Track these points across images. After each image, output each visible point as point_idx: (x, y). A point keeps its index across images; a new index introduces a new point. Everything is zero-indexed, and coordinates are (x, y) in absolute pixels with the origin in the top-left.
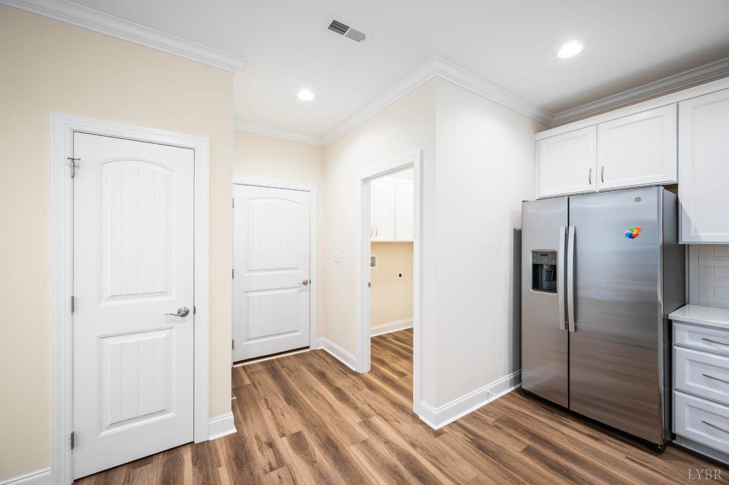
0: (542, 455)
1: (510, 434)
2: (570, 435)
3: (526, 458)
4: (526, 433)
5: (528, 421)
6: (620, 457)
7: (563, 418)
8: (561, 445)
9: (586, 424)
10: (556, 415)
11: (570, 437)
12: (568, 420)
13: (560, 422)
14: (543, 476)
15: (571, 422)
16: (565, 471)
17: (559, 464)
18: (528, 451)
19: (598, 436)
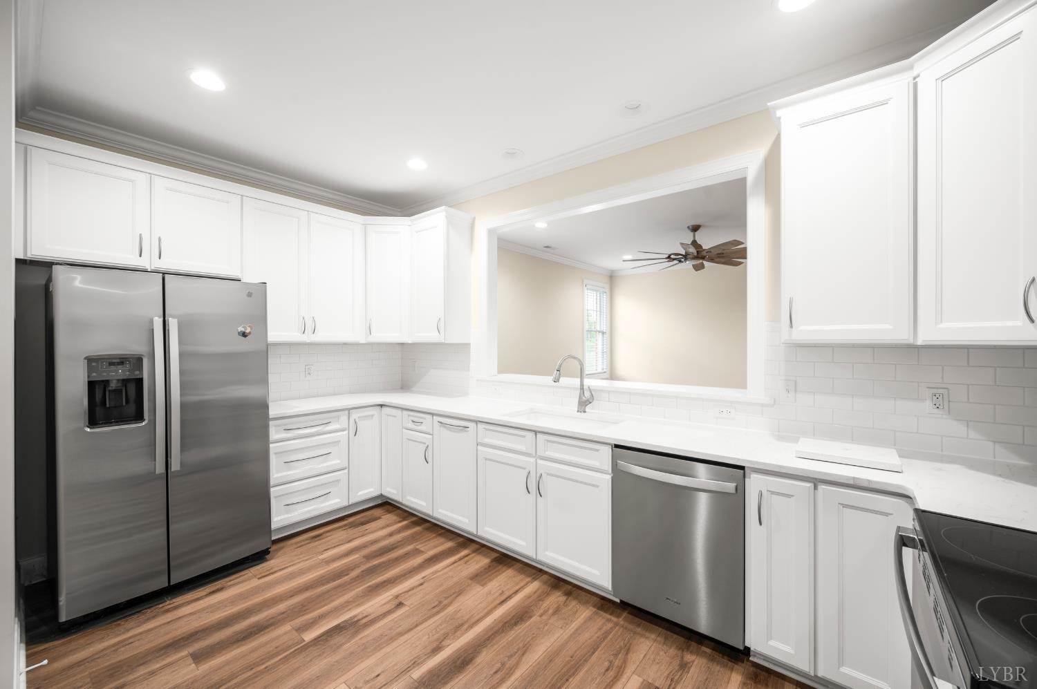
0: (218, 643)
1: (149, 672)
2: (196, 610)
3: (213, 662)
4: (163, 652)
5: (136, 644)
6: (255, 583)
7: (160, 606)
8: (208, 622)
9: (190, 590)
10: (149, 610)
11: (203, 609)
12: (168, 602)
13: (167, 611)
14: (251, 652)
15: (174, 600)
16: (255, 629)
17: (241, 632)
18: (198, 658)
19: (217, 587)
